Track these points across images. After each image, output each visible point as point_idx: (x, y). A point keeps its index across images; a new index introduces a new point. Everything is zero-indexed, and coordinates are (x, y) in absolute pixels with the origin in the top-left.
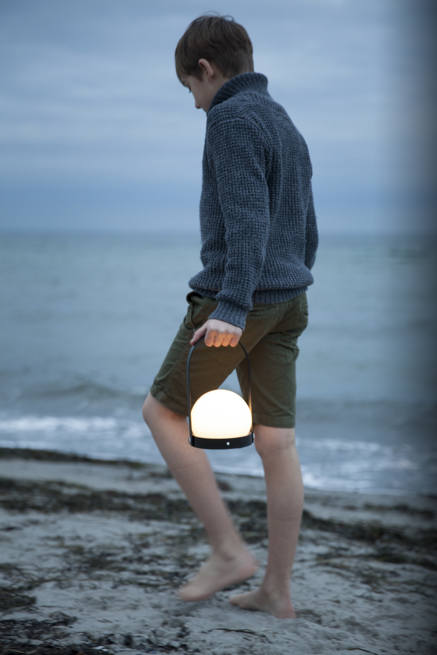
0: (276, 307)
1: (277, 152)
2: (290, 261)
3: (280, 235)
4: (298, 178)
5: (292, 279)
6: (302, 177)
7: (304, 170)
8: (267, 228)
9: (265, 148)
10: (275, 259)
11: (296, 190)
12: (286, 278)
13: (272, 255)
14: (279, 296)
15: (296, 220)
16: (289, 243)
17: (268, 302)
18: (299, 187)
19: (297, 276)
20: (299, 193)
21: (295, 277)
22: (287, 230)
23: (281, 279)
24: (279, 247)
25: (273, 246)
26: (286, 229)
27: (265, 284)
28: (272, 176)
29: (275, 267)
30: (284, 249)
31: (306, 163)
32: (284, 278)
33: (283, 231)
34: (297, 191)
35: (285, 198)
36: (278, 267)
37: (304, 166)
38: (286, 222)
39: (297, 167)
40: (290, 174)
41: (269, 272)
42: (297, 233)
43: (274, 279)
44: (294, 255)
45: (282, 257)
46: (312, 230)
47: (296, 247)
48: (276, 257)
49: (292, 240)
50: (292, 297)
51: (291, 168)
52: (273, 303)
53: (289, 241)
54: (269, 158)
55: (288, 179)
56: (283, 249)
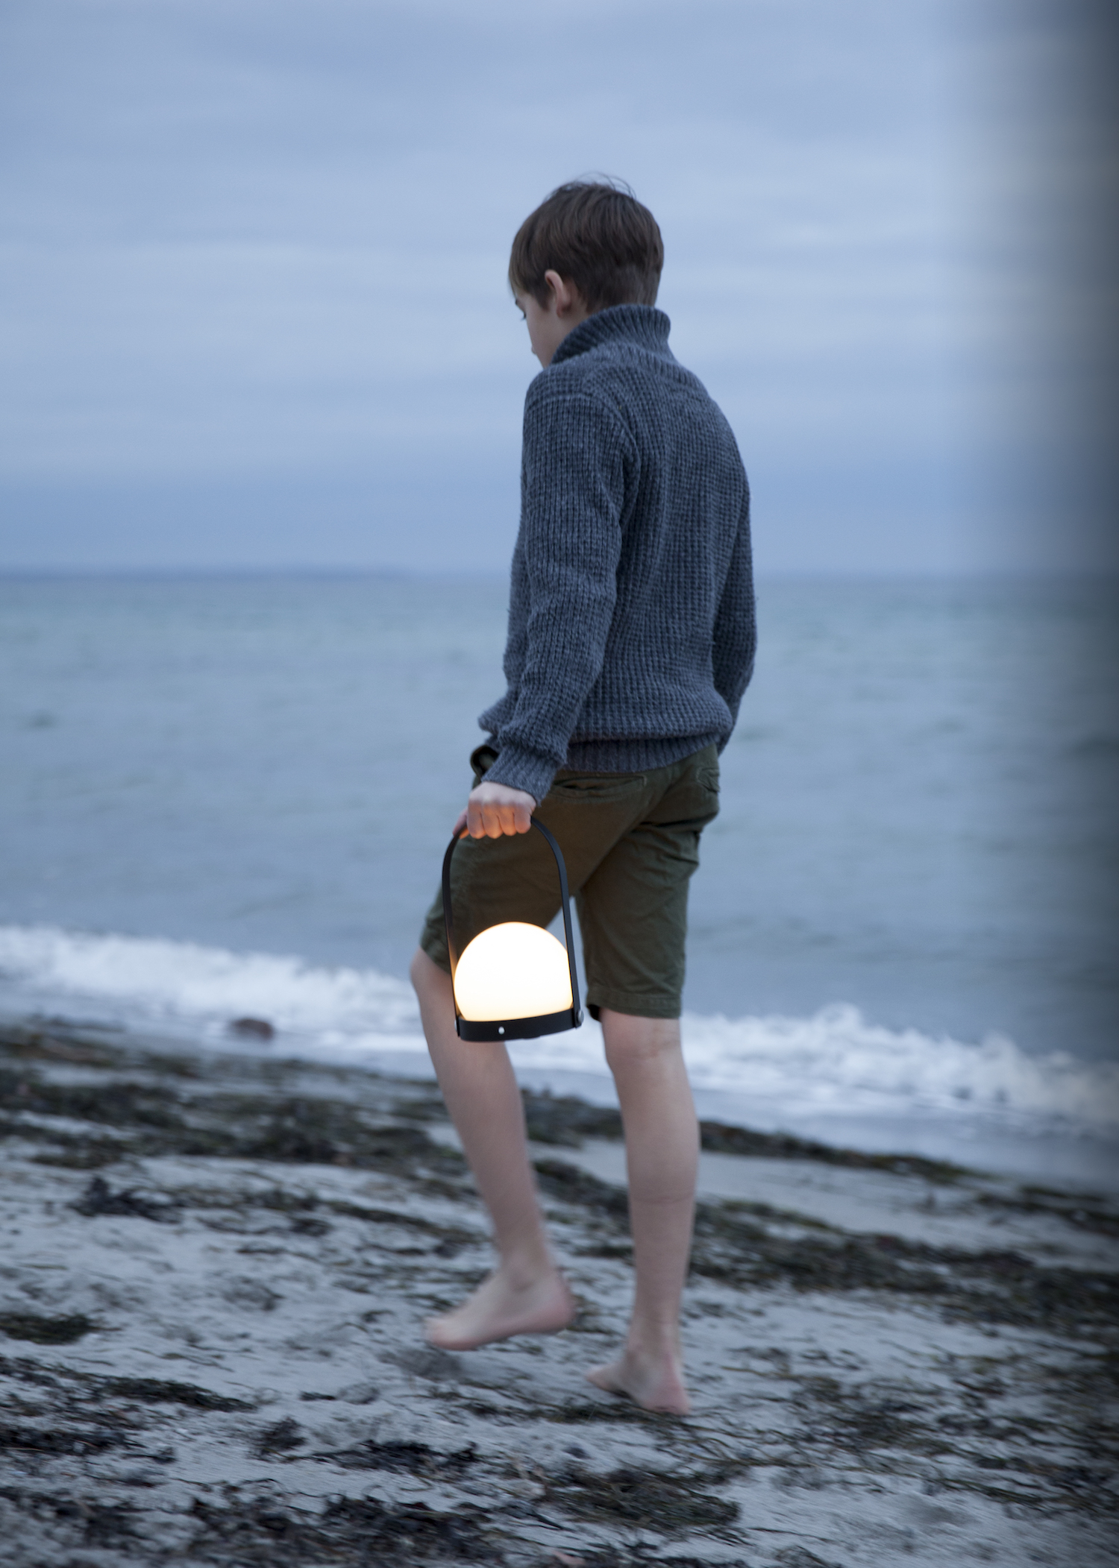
0: (642, 778)
1: (655, 464)
2: (678, 682)
3: (661, 627)
4: (708, 515)
5: (673, 719)
6: (717, 515)
7: (723, 501)
8: (607, 608)
9: (625, 456)
10: (643, 675)
11: (702, 539)
12: (662, 717)
13: (639, 668)
14: (647, 756)
15: (700, 600)
16: (679, 646)
17: (625, 769)
18: (709, 533)
19: (687, 713)
20: (707, 545)
21: (681, 714)
22: (680, 619)
23: (651, 718)
24: (657, 652)
25: (643, 649)
26: (677, 616)
27: (615, 726)
28: (643, 510)
29: (639, 693)
30: (667, 656)
31: (730, 489)
32: (657, 717)
33: (670, 621)
34: (705, 542)
35: (679, 556)
36: (647, 693)
37: (726, 493)
38: (679, 603)
39: (708, 495)
40: (690, 507)
41: (627, 702)
42: (698, 626)
43: (635, 716)
44: (687, 670)
45: (659, 672)
46: (742, 625)
47: (692, 655)
48: (646, 673)
49: (686, 640)
50: (678, 756)
51: (694, 495)
52: (634, 771)
53: (679, 641)
54: (633, 476)
55: (685, 518)
56: (665, 657)
